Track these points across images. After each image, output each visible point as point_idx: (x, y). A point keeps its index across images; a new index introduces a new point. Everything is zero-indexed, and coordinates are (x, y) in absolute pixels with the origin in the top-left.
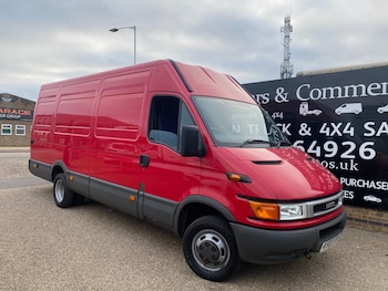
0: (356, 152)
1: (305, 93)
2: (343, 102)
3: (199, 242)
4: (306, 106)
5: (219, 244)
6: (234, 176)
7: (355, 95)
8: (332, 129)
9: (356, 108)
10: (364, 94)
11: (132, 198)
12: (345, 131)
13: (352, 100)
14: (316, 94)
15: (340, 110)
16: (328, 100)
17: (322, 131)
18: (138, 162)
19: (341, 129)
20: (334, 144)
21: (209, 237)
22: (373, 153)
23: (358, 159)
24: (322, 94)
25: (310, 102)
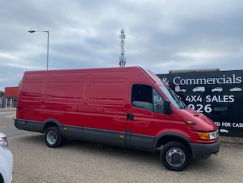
0: (203, 109)
1: (178, 81)
2: (196, 86)
3: (170, 154)
4: (179, 87)
5: (180, 153)
6: (189, 122)
7: (201, 83)
8: (192, 99)
9: (202, 89)
10: (205, 83)
11: (122, 137)
12: (198, 100)
13: (200, 85)
14: (183, 82)
15: (195, 90)
16: (189, 85)
17: (187, 99)
18: (126, 117)
19: (196, 99)
20: (193, 106)
21: (175, 151)
22: (211, 110)
23: (204, 113)
24: (186, 82)
25: (180, 85)
